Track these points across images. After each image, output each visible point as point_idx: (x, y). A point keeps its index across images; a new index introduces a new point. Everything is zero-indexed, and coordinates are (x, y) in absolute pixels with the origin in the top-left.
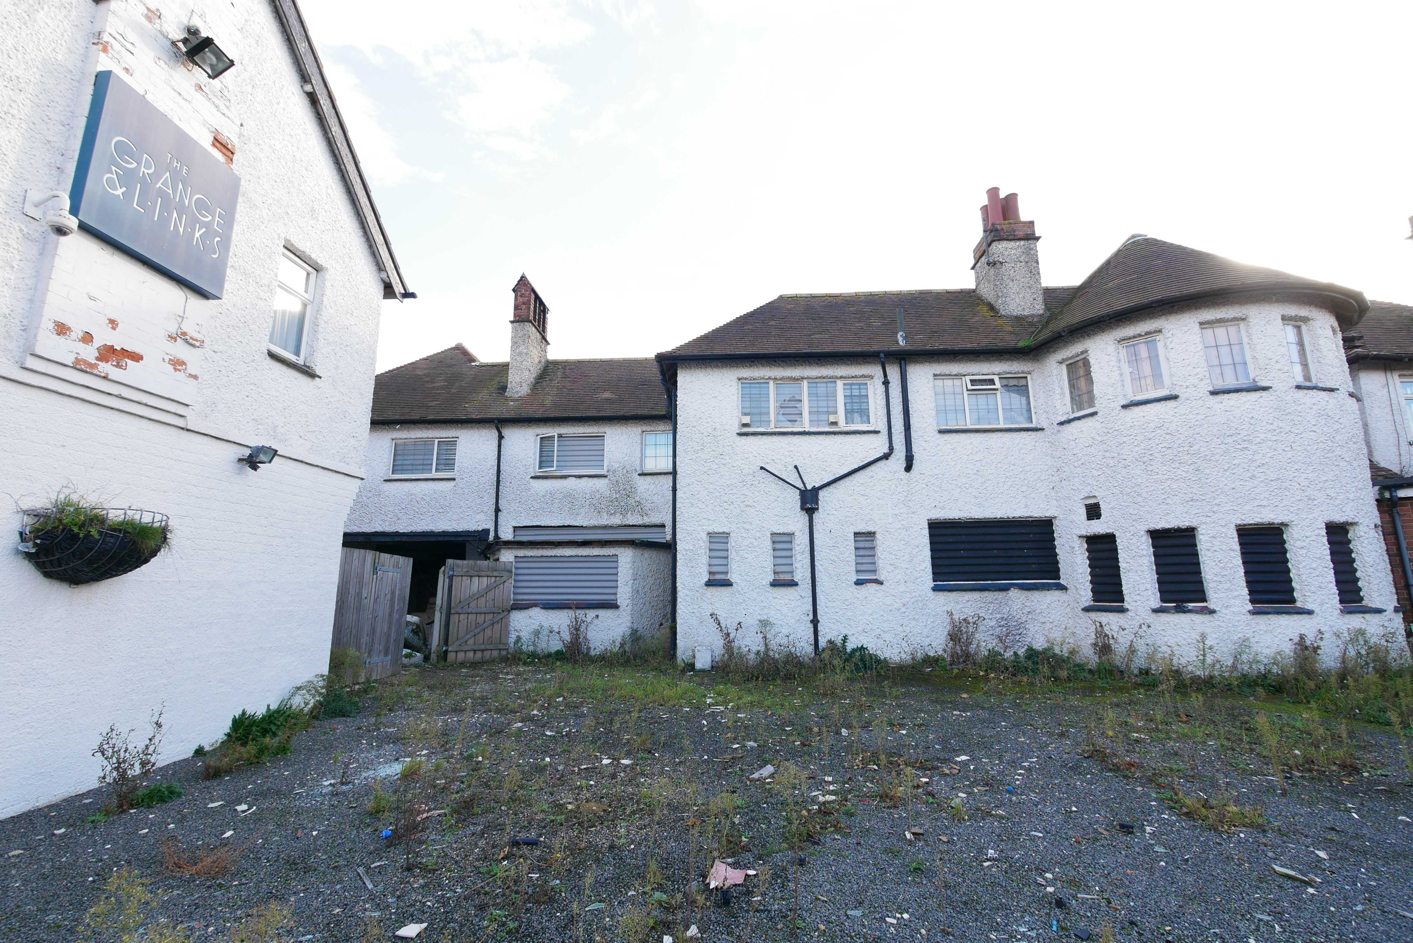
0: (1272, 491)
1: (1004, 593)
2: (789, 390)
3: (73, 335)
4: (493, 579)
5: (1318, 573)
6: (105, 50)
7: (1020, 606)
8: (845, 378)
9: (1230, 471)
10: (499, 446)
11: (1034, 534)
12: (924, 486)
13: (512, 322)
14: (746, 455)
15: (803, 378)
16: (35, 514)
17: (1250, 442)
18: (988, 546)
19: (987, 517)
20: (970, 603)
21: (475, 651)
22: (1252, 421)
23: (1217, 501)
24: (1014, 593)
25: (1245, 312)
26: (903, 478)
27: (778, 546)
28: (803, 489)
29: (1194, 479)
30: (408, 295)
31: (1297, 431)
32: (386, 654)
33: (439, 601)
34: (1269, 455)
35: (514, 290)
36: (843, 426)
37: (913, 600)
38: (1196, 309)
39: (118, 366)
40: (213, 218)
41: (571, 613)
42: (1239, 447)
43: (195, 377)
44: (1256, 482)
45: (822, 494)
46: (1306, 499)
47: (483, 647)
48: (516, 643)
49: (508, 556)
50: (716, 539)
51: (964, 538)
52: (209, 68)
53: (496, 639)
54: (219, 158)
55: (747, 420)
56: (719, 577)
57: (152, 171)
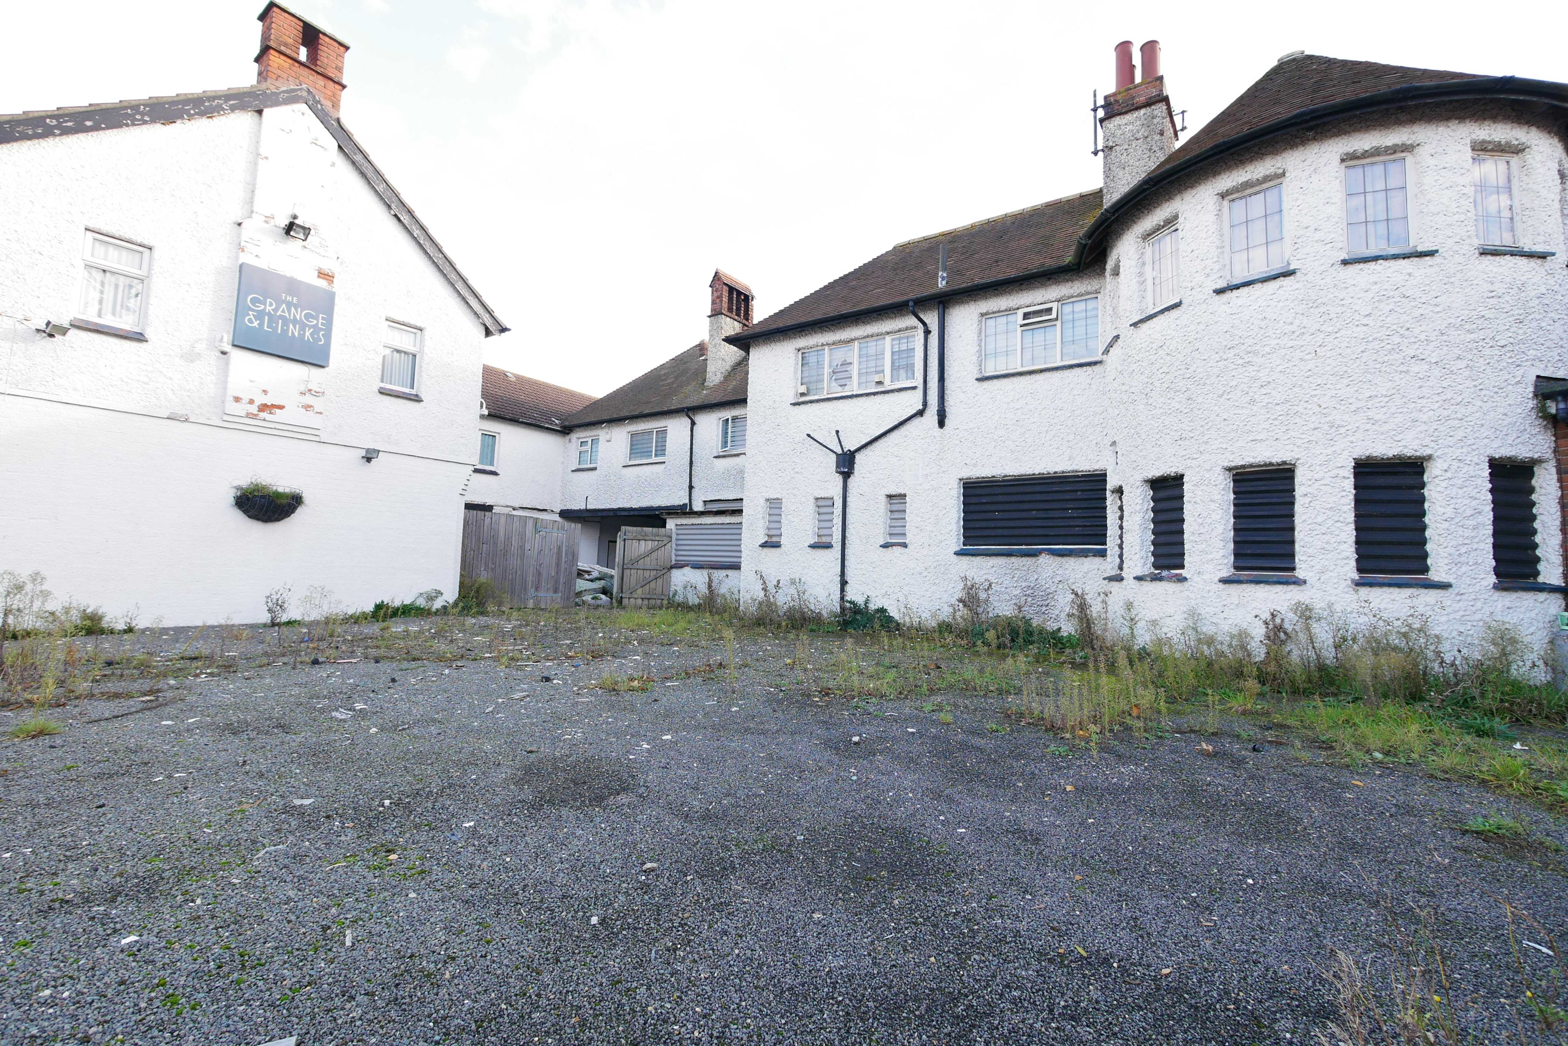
0: (1276, 419)
1: (1034, 559)
2: (840, 354)
3: (244, 401)
4: (656, 543)
5: (1324, 530)
6: (243, 250)
7: (1050, 573)
8: (891, 332)
9: (1225, 397)
10: (692, 430)
11: (1082, 491)
12: (958, 442)
13: (709, 317)
14: (798, 424)
15: (852, 340)
16: (238, 488)
17: (1255, 353)
18: (1026, 506)
19: (1023, 472)
20: (994, 569)
21: (643, 599)
22: (1263, 324)
23: (1205, 438)
24: (1044, 559)
25: (1279, 165)
26: (936, 434)
27: (822, 510)
28: (840, 451)
29: (1185, 411)
30: (503, 330)
31: (1330, 329)
32: (556, 591)
33: (617, 560)
34: (1280, 368)
35: (710, 286)
36: (888, 386)
37: (935, 564)
38: (1214, 176)
39: (271, 413)
40: (318, 321)
41: (705, 572)
42: (1241, 362)
43: (321, 413)
44: (1255, 408)
45: (859, 457)
46: (1326, 427)
47: (648, 596)
48: (674, 595)
49: (671, 524)
50: (774, 504)
51: (1000, 498)
52: (302, 236)
53: (659, 590)
54: (322, 283)
55: (803, 389)
56: (774, 539)
57: (273, 307)
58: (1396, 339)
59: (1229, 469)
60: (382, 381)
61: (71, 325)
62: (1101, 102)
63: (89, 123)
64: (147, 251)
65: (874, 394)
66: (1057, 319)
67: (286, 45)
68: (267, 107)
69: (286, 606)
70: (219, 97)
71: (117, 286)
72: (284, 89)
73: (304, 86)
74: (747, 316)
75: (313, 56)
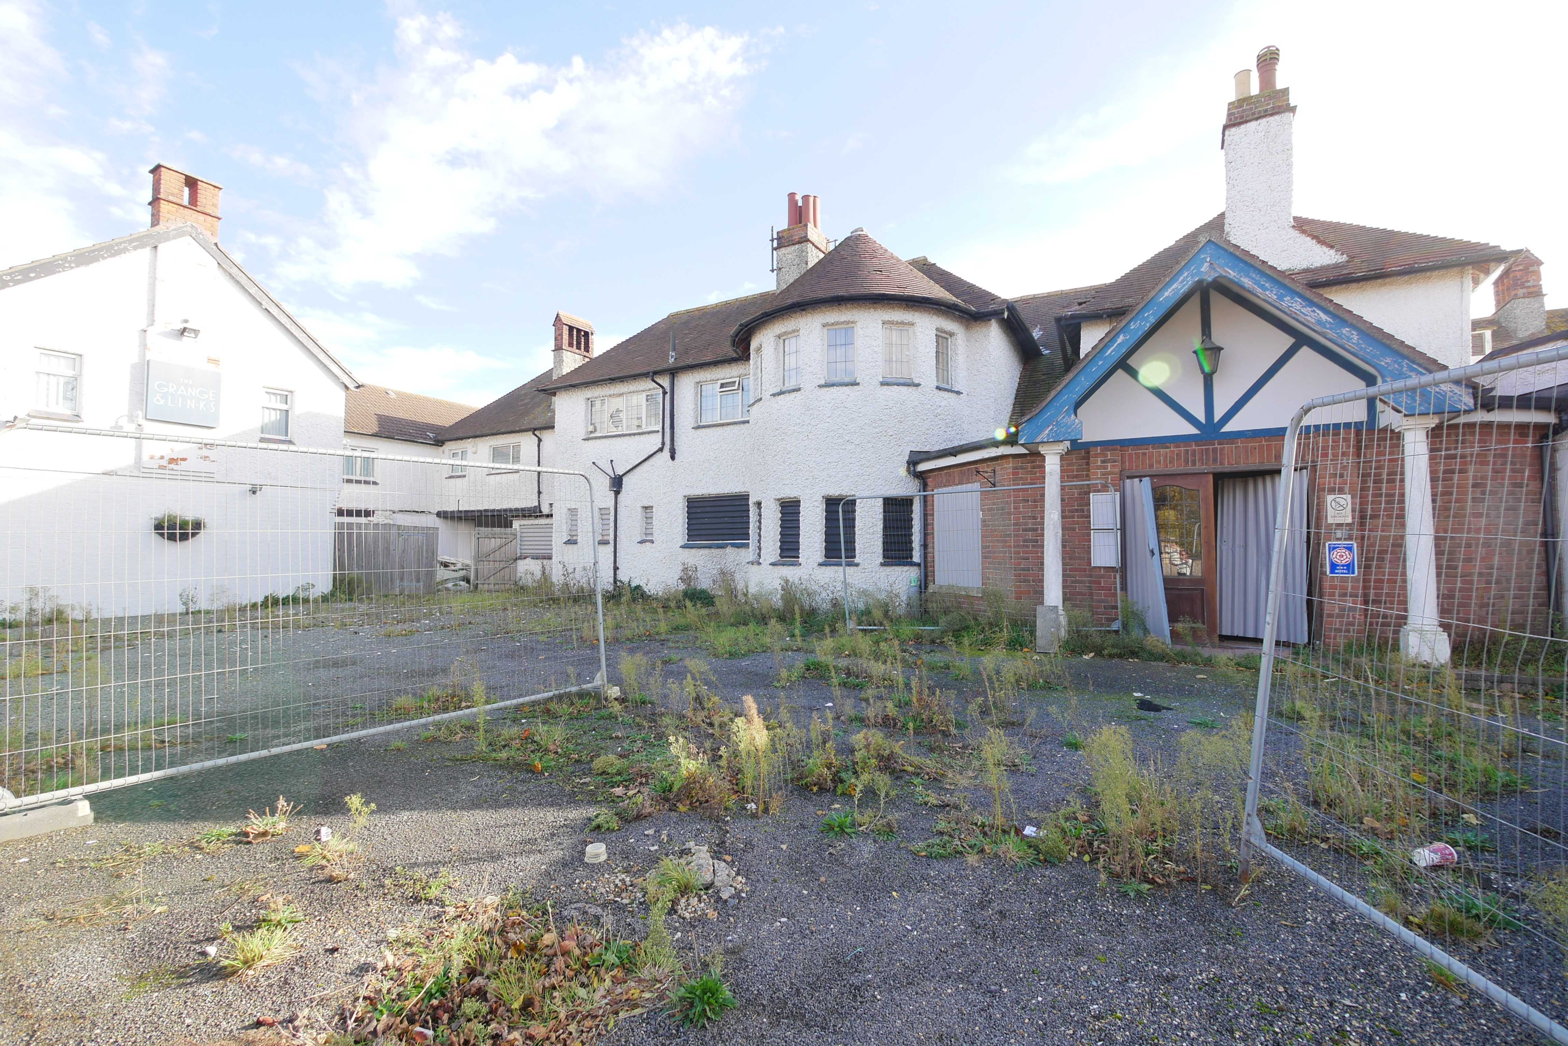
1: (724, 550)
2: (615, 404)
3: (157, 458)
4: (504, 540)
6: (149, 350)
7: (732, 559)
8: (645, 391)
10: (539, 446)
12: (682, 471)
13: (552, 351)
14: (587, 454)
15: (622, 394)
16: (155, 518)
18: (721, 515)
20: (702, 556)
21: (494, 584)
24: (729, 550)
26: (670, 465)
27: (602, 517)
28: (613, 475)
32: (418, 582)
35: (552, 327)
36: (644, 429)
37: (670, 554)
39: (177, 464)
40: (209, 395)
41: (539, 562)
43: (215, 461)
45: (625, 479)
47: (499, 582)
48: (520, 580)
49: (516, 524)
50: (573, 512)
51: (708, 509)
52: (193, 335)
53: (507, 577)
54: (211, 367)
55: (591, 428)
56: (575, 538)
57: (175, 388)
58: (841, 431)
59: (778, 500)
60: (262, 433)
61: (29, 415)
62: (775, 236)
63: (32, 275)
64: (78, 359)
65: (634, 434)
66: (738, 389)
67: (172, 195)
68: (160, 243)
69: (195, 599)
70: (124, 242)
71: (58, 384)
72: (173, 227)
73: (189, 223)
74: (587, 349)
75: (193, 200)
